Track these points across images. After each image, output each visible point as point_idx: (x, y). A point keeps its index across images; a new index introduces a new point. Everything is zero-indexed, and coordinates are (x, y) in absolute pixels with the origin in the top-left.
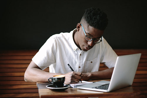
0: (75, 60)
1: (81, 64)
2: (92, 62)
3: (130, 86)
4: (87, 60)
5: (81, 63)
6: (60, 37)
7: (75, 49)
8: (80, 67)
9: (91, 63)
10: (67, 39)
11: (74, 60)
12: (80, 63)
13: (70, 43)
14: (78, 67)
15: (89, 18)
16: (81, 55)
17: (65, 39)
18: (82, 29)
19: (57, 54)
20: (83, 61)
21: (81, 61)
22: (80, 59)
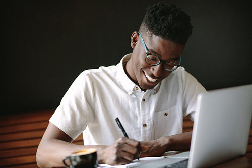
0: (133, 113)
1: (147, 118)
2: (166, 114)
3: (241, 156)
4: (157, 110)
5: (147, 116)
6: (99, 72)
7: (132, 90)
8: (145, 125)
9: (166, 117)
10: (112, 75)
11: (131, 113)
12: (144, 115)
13: (118, 81)
14: (142, 126)
15: (153, 19)
16: (143, 100)
17: (109, 75)
18: (140, 42)
19: (96, 106)
20: (150, 111)
21: (146, 112)
22: (144, 109)
